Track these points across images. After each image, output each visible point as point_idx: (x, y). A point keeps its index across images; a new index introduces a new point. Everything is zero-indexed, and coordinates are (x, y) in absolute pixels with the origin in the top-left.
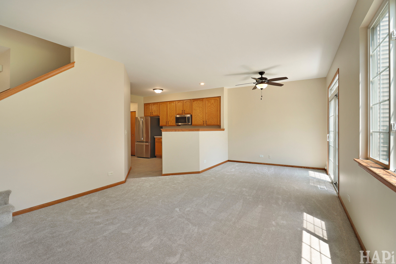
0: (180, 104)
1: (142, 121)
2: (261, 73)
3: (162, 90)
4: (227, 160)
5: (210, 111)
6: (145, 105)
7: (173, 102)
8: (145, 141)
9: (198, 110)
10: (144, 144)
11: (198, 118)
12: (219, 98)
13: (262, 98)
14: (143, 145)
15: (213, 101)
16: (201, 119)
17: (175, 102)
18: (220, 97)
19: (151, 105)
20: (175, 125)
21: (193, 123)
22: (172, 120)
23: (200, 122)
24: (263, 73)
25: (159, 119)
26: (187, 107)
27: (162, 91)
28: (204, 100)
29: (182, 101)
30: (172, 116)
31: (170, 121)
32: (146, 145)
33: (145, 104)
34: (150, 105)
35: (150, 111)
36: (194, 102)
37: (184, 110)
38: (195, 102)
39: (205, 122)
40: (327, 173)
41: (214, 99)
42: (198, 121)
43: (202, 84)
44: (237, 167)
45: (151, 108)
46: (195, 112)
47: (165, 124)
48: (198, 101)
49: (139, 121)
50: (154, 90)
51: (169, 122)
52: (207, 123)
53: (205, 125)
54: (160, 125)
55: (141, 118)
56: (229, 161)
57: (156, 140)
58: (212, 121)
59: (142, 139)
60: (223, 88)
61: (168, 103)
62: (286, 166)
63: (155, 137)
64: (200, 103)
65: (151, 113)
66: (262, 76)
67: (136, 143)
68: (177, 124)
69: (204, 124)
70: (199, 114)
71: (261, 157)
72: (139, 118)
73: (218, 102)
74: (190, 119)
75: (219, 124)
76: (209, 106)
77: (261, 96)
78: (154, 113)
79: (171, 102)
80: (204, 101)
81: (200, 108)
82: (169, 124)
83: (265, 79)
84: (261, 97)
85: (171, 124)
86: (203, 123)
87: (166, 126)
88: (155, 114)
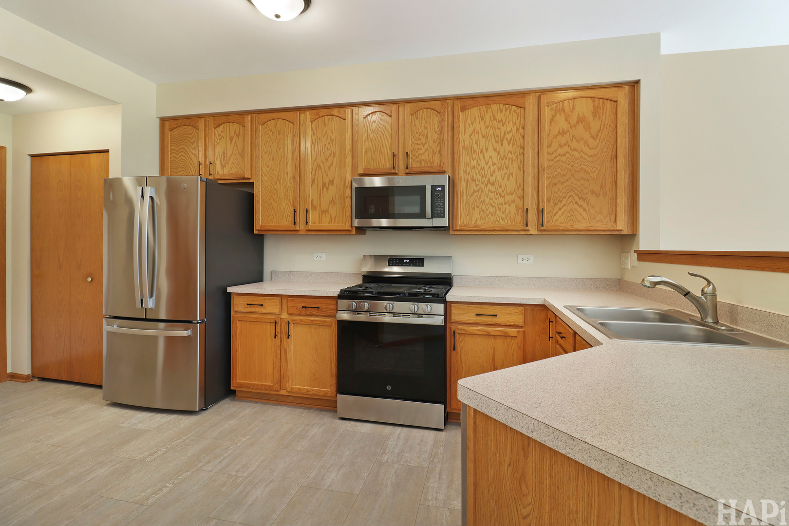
0: (380, 121)
1: (147, 199)
5: (564, 159)
6: (167, 124)
7: (335, 112)
8: (163, 316)
9: (491, 152)
10: (162, 332)
11: (492, 195)
12: (622, 90)
14: (155, 338)
15: (582, 107)
16: (509, 198)
17: (349, 111)
19: (201, 123)
20: (347, 227)
21: (462, 220)
22: (332, 202)
23: (503, 217)
25: (250, 196)
26: (423, 140)
28: (529, 99)
29: (394, 107)
30: (332, 182)
31: (314, 208)
32: (170, 340)
33: (163, 120)
34: (196, 128)
35: (197, 156)
36: (463, 109)
37: (407, 155)
38: (474, 112)
39: (533, 216)
41: (593, 98)
42: (491, 210)
45: (201, 143)
46: (474, 163)
47: (286, 222)
48: (494, 107)
49: (129, 202)
51: (311, 213)
52: (545, 222)
53: (535, 231)
54: (256, 228)
55: (143, 182)
57: (238, 305)
58: (581, 210)
59: (150, 303)
60: (657, 36)
63: (230, 290)
64: (500, 116)
65: (202, 167)
67: (106, 328)
68: (365, 222)
69: (529, 228)
70: (498, 176)
72: (128, 183)
73: (622, 110)
74: (443, 197)
76: (562, 133)
78: (223, 166)
79: (323, 112)
80: (528, 107)
81: (505, 142)
82: (310, 223)
85: (325, 225)
86: (521, 218)
87: (290, 233)
88: (223, 171)
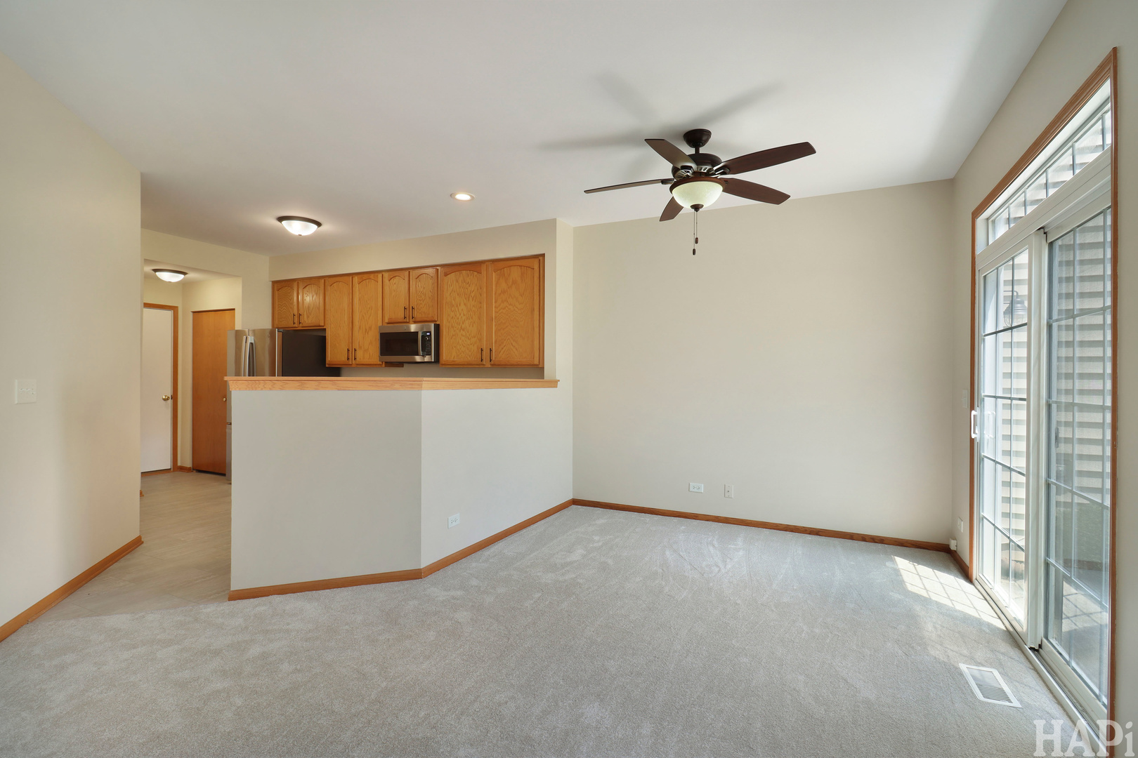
0: (400, 284)
2: (697, 137)
3: (319, 224)
4: (570, 497)
5: (504, 311)
6: (275, 286)
7: (372, 276)
9: (462, 306)
11: (463, 338)
12: (537, 260)
13: (697, 247)
15: (515, 273)
16: (472, 340)
17: (380, 276)
18: (541, 258)
19: (295, 284)
20: (379, 363)
21: (446, 355)
22: (370, 342)
23: (469, 354)
24: (704, 138)
25: (324, 338)
26: (423, 297)
27: (314, 227)
28: (484, 267)
29: (407, 273)
30: (370, 328)
31: (360, 347)
33: (274, 283)
34: (292, 288)
35: (293, 310)
36: (446, 275)
37: (413, 308)
38: (452, 276)
39: (486, 353)
40: (965, 572)
41: (521, 266)
42: (463, 349)
43: (463, 197)
44: (596, 538)
45: (295, 298)
46: (452, 314)
47: (345, 358)
48: (464, 272)
50: (281, 219)
51: (358, 352)
52: (493, 358)
53: (488, 365)
54: (327, 362)
56: (575, 502)
58: (514, 350)
60: (554, 220)
61: (356, 279)
62: (792, 531)
64: (468, 280)
65: (296, 318)
66: (697, 151)
68: (387, 358)
69: (484, 362)
70: (467, 324)
71: (695, 490)
73: (537, 275)
74: (430, 340)
75: (536, 362)
76: (504, 292)
77: (693, 241)
78: (308, 317)
79: (366, 276)
80: (484, 272)
81: (471, 299)
82: (358, 359)
83: (713, 160)
84: (692, 245)
85: (366, 361)
86: (479, 355)
87: (348, 366)
88: (308, 321)
